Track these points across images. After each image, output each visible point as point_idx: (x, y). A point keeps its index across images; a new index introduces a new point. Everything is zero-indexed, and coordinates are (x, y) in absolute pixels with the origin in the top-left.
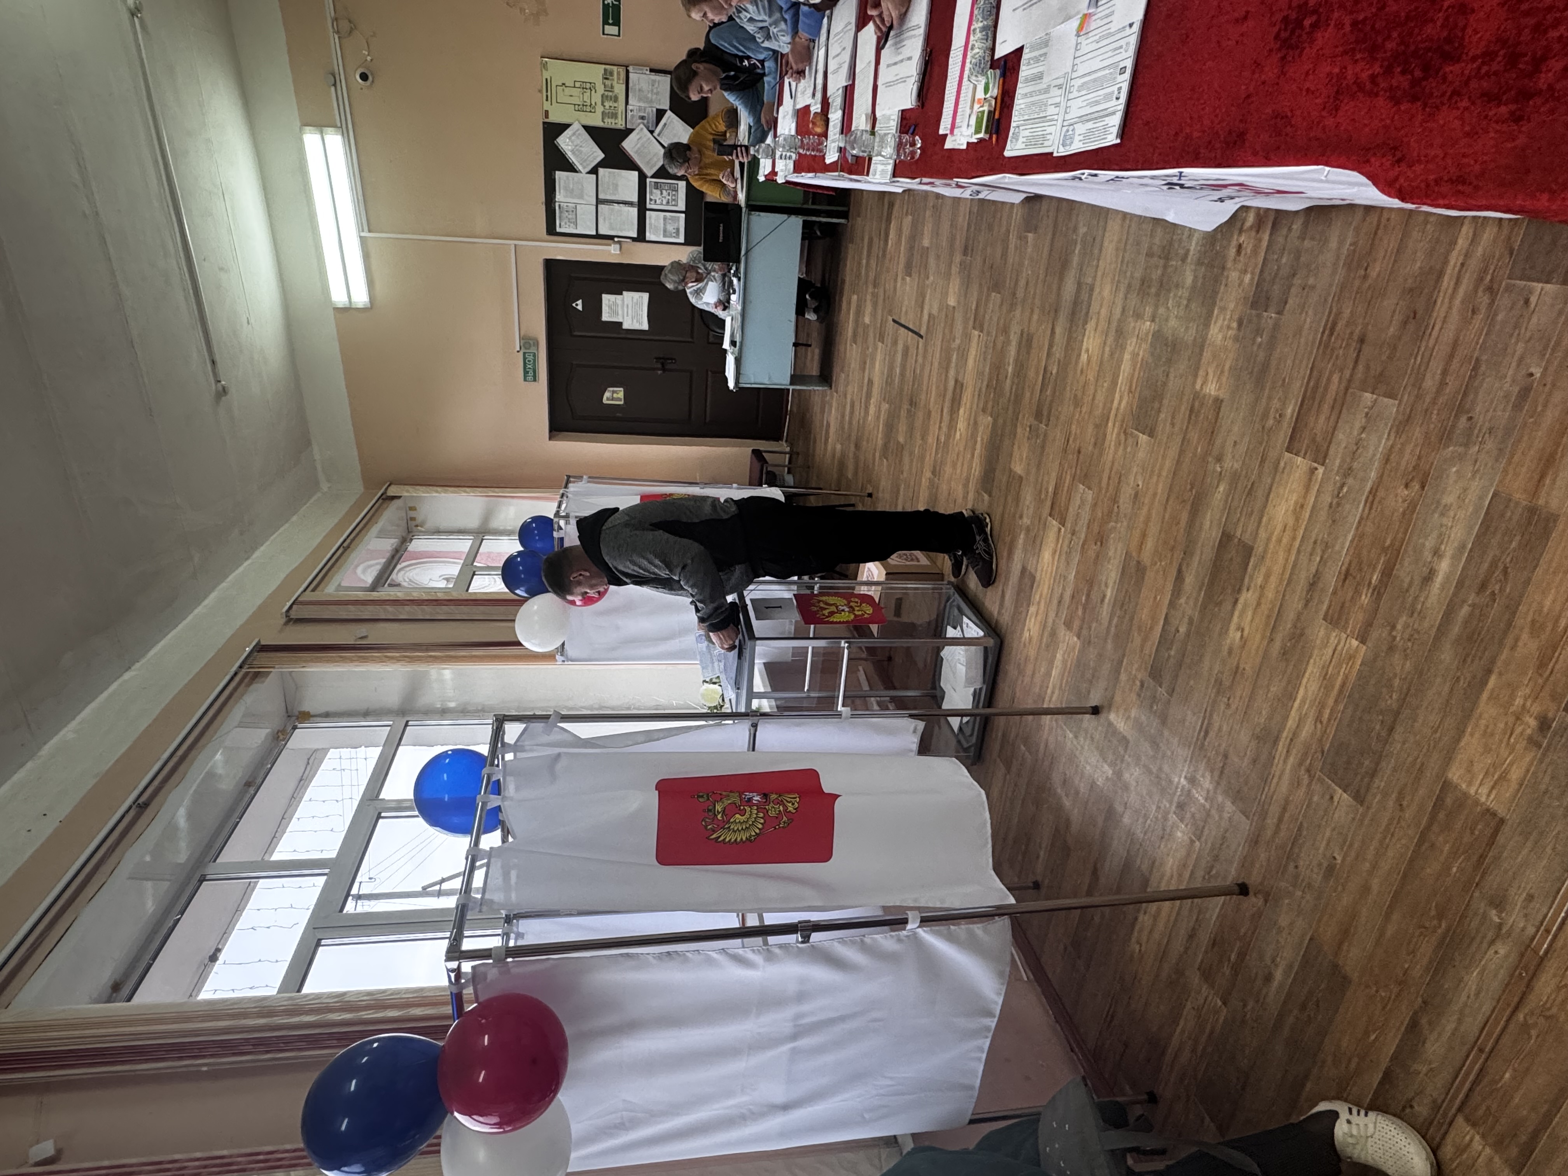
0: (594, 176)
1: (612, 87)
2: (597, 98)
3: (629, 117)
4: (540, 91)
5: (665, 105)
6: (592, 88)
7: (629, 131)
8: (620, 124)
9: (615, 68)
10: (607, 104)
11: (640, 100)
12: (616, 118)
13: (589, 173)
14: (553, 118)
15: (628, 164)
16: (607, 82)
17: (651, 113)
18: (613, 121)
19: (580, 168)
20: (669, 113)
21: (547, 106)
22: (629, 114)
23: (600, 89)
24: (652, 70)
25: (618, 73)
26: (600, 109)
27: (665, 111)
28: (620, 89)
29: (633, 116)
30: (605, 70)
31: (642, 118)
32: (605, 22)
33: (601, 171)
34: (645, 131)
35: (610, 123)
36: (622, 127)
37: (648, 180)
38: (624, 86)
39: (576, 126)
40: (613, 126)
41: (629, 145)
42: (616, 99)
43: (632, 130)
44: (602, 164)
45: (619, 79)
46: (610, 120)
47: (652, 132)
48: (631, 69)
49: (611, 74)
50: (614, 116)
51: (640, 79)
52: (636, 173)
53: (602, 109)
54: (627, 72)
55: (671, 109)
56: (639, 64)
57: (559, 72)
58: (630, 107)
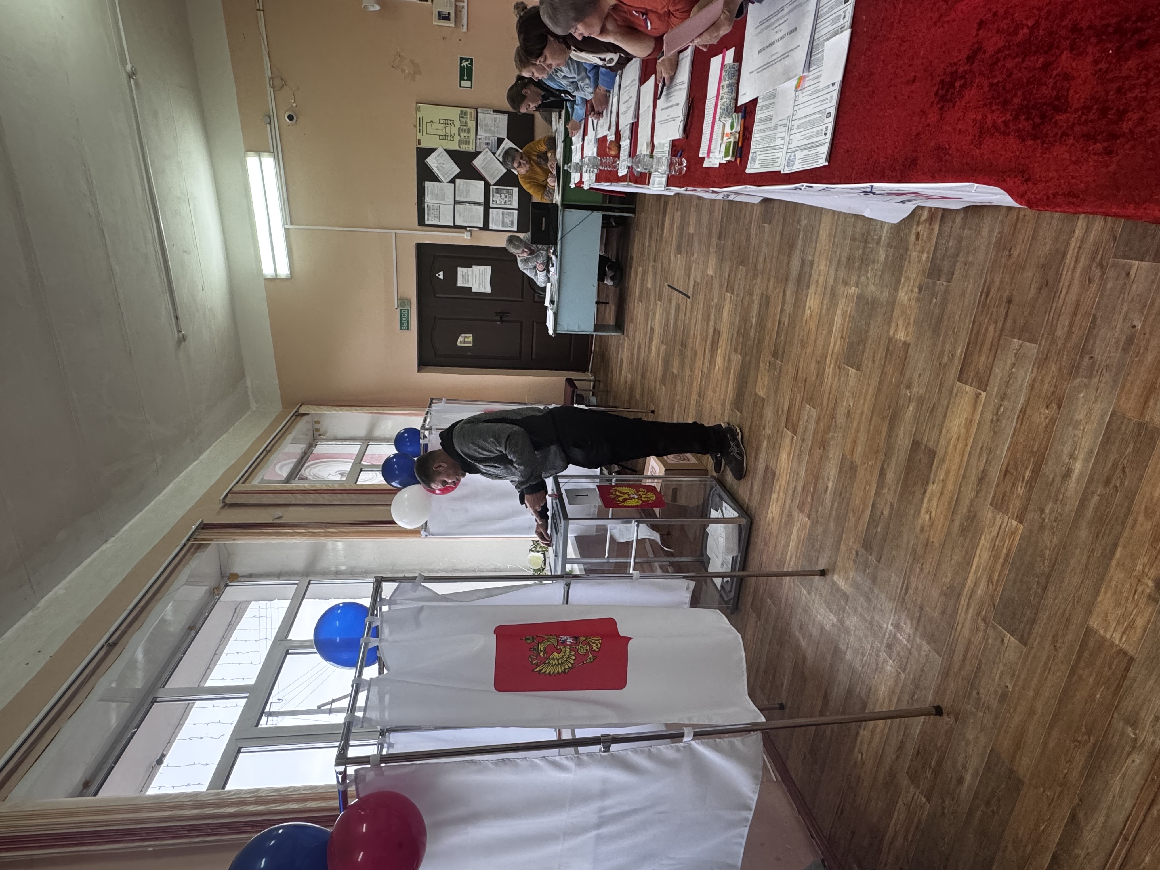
0: (453, 185)
1: (466, 123)
2: (455, 131)
3: (478, 144)
4: (415, 126)
5: (504, 135)
6: (452, 123)
7: (477, 154)
8: (471, 148)
9: (468, 110)
10: (462, 135)
11: (486, 131)
12: (469, 144)
13: (449, 182)
14: (423, 145)
15: (478, 176)
16: (462, 119)
17: (494, 140)
18: (466, 146)
19: (443, 179)
20: (506, 140)
21: (420, 136)
22: (478, 141)
23: (458, 124)
24: (494, 111)
25: (471, 113)
26: (457, 138)
27: (503, 139)
28: (471, 124)
29: (480, 143)
30: (461, 111)
31: (487, 144)
32: (462, 79)
33: (458, 181)
34: (490, 153)
35: (464, 148)
36: (473, 150)
37: (491, 187)
38: (474, 122)
39: (440, 150)
40: (467, 150)
41: (477, 163)
42: (469, 131)
43: (479, 153)
44: (458, 176)
45: (471, 117)
46: (464, 146)
47: (494, 154)
48: (479, 110)
49: (466, 114)
50: (468, 143)
51: (486, 117)
52: (483, 182)
53: (459, 138)
54: (477, 113)
55: (508, 138)
56: (486, 107)
57: (428, 112)
58: (479, 137)
